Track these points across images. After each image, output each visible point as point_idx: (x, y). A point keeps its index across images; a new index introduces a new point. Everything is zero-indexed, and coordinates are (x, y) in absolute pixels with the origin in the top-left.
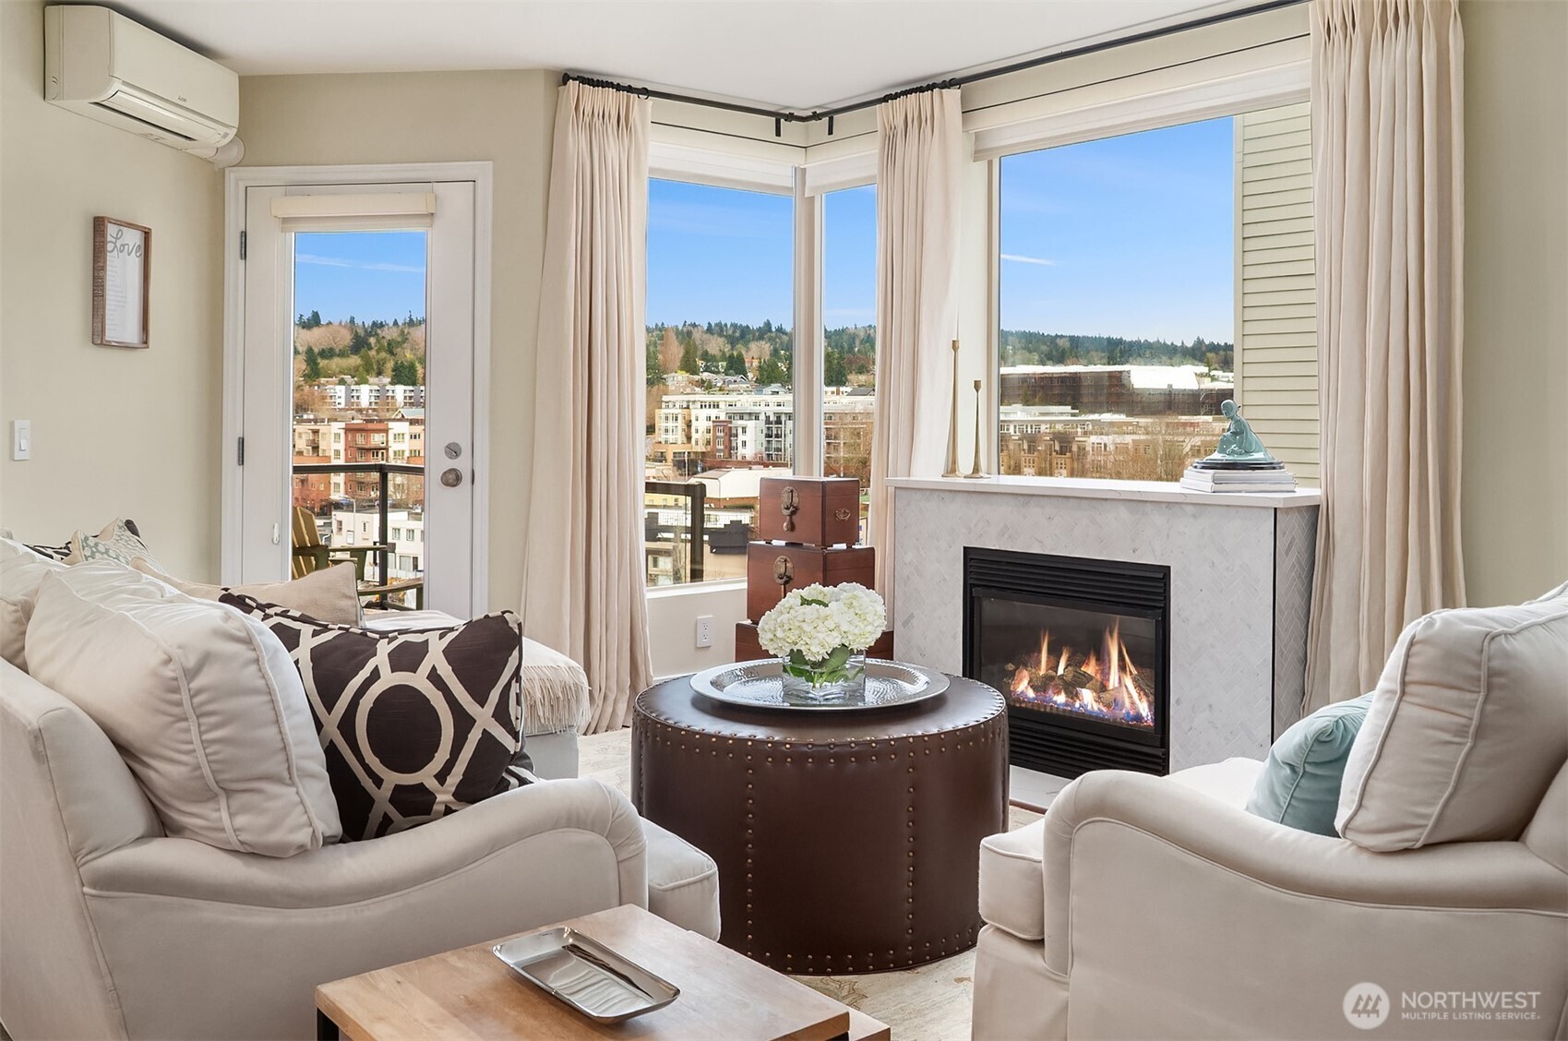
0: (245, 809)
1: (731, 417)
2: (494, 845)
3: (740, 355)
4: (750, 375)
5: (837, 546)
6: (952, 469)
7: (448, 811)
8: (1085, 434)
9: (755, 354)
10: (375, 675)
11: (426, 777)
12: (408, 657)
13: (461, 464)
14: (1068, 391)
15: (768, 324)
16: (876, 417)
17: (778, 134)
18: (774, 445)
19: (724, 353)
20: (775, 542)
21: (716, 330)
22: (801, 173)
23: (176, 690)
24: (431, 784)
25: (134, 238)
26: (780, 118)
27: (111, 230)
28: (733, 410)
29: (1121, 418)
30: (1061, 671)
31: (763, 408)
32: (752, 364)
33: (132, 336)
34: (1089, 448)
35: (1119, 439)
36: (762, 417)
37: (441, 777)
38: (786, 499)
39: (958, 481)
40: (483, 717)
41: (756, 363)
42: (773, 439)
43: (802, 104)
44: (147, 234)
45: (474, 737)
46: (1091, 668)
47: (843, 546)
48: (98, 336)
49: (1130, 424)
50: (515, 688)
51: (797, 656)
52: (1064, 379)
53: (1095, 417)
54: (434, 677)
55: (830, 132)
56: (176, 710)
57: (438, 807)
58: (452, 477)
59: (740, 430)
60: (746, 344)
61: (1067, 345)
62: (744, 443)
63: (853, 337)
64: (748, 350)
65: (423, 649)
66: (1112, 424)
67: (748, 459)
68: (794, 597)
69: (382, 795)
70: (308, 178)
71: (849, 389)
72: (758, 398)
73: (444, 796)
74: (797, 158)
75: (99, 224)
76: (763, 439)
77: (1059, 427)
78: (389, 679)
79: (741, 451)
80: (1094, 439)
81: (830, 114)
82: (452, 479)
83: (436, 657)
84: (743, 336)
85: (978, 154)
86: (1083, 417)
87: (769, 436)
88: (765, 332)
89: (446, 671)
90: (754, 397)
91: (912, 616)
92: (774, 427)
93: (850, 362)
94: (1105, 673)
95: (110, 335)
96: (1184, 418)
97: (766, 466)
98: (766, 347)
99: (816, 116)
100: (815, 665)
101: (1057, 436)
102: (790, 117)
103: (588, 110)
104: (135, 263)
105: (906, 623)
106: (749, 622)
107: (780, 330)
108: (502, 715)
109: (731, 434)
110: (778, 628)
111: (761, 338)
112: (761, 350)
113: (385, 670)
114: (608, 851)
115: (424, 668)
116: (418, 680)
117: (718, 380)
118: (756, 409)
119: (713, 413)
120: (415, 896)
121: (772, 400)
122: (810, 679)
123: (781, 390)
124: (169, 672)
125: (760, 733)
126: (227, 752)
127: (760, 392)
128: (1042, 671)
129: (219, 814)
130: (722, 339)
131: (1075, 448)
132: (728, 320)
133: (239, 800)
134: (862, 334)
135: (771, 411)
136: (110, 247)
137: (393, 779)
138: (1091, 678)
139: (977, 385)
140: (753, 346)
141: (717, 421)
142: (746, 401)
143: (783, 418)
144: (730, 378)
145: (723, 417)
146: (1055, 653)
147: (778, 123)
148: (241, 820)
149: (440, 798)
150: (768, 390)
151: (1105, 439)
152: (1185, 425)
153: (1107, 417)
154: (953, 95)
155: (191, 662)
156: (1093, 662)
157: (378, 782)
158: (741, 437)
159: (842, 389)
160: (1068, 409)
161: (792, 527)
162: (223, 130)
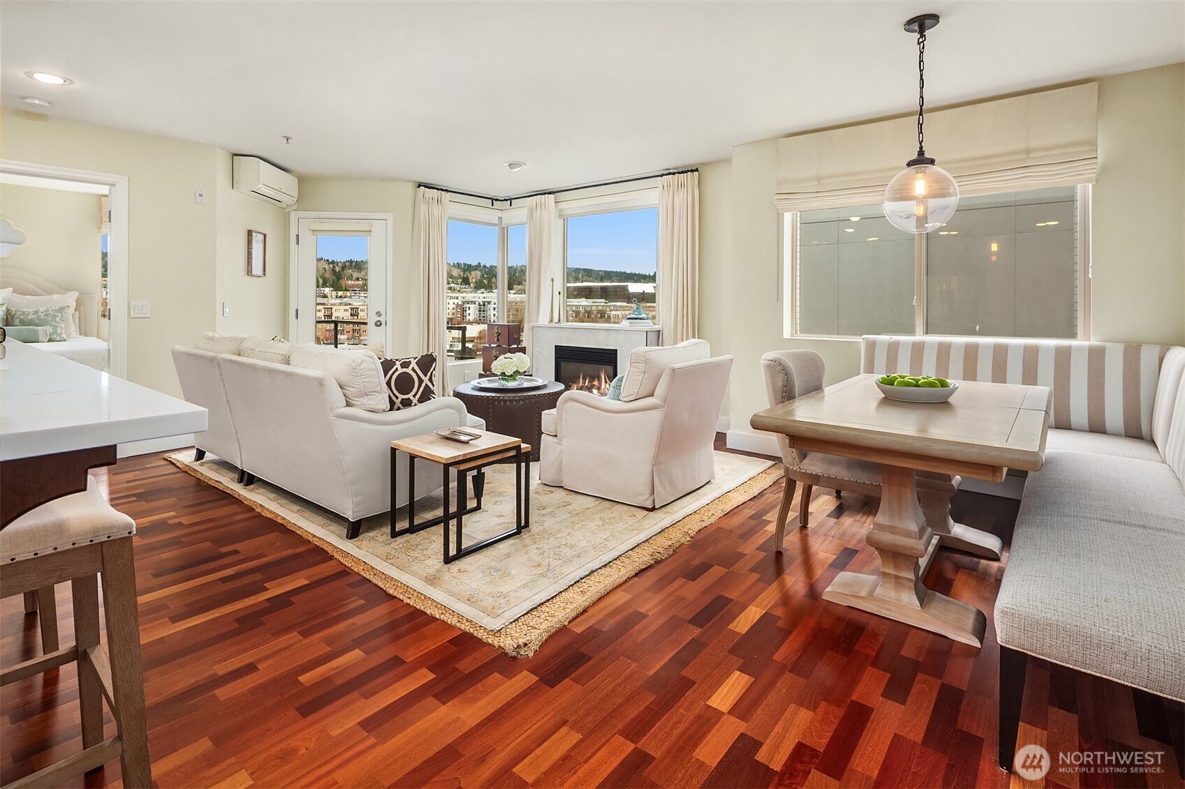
0: (370, 400)
1: (464, 303)
2: (430, 412)
3: (467, 276)
4: (472, 285)
5: (513, 346)
6: (551, 321)
7: (416, 405)
8: (610, 310)
9: (474, 276)
10: (397, 369)
11: (410, 396)
12: (405, 365)
13: (382, 319)
14: (605, 293)
15: (479, 264)
16: (527, 302)
17: (493, 205)
18: (482, 315)
19: (460, 276)
20: (492, 345)
21: (458, 266)
22: (500, 218)
23: (355, 369)
24: (412, 398)
25: (261, 237)
26: (493, 200)
27: (254, 234)
28: (464, 300)
29: (625, 304)
30: (586, 384)
31: (477, 299)
32: (473, 280)
33: (260, 272)
34: (612, 316)
35: (623, 313)
36: (477, 303)
37: (414, 396)
38: (496, 330)
39: (553, 325)
40: (426, 380)
41: (474, 280)
42: (482, 312)
43: (501, 195)
44: (265, 236)
45: (423, 385)
46: (596, 383)
47: (516, 346)
48: (249, 272)
49: (628, 306)
50: (434, 372)
51: (503, 374)
52: (603, 289)
53: (614, 303)
54: (413, 369)
55: (511, 205)
56: (356, 374)
57: (413, 404)
58: (379, 323)
59: (467, 309)
60: (470, 272)
61: (604, 274)
62: (469, 314)
63: (516, 269)
64: (471, 274)
65: (410, 362)
66: (621, 306)
67: (471, 320)
68: (502, 357)
69: (398, 402)
70: (322, 216)
71: (514, 292)
72: (475, 295)
73: (415, 401)
74: (499, 214)
75: (250, 233)
76: (478, 313)
77: (600, 308)
78: (401, 370)
79: (468, 317)
80: (613, 313)
81: (511, 200)
82: (378, 324)
83: (413, 364)
84: (468, 269)
85: (560, 216)
86: (609, 304)
87: (480, 311)
88: (477, 267)
89: (417, 368)
90: (473, 295)
91: (539, 369)
92: (483, 307)
93: (514, 280)
94: (600, 384)
95: (254, 273)
96: (648, 304)
97: (479, 324)
98: (479, 273)
99: (506, 200)
100: (508, 376)
101: (599, 311)
102: (497, 200)
103: (427, 197)
104: (261, 245)
105: (536, 371)
106: (483, 373)
107: (484, 266)
108: (430, 380)
109: (464, 310)
110: (497, 366)
111: (476, 270)
112: (476, 275)
113: (399, 368)
114: (458, 415)
115: (411, 367)
116: (409, 370)
117: (457, 287)
118: (474, 300)
119: (456, 301)
120: (411, 424)
121: (480, 296)
122: (507, 381)
123: (485, 292)
124: (354, 364)
125: (493, 395)
126: (367, 384)
127: (476, 292)
128: (581, 385)
129: (364, 400)
130: (459, 270)
131: (606, 316)
132: (462, 262)
133: (369, 397)
134: (519, 269)
135: (481, 300)
136: (253, 240)
137: (401, 397)
138: (595, 385)
139: (559, 293)
140: (473, 273)
141: (458, 305)
142: (470, 296)
143: (486, 303)
144: (463, 286)
145: (460, 303)
146: (584, 379)
147: (492, 202)
148: (369, 402)
149: (414, 401)
150: (479, 291)
151: (618, 313)
152: (649, 307)
153: (619, 304)
154: (552, 196)
155: (359, 362)
156: (596, 380)
157: (397, 398)
158: (468, 312)
159: (511, 291)
160: (604, 300)
161: (498, 340)
162: (293, 198)
